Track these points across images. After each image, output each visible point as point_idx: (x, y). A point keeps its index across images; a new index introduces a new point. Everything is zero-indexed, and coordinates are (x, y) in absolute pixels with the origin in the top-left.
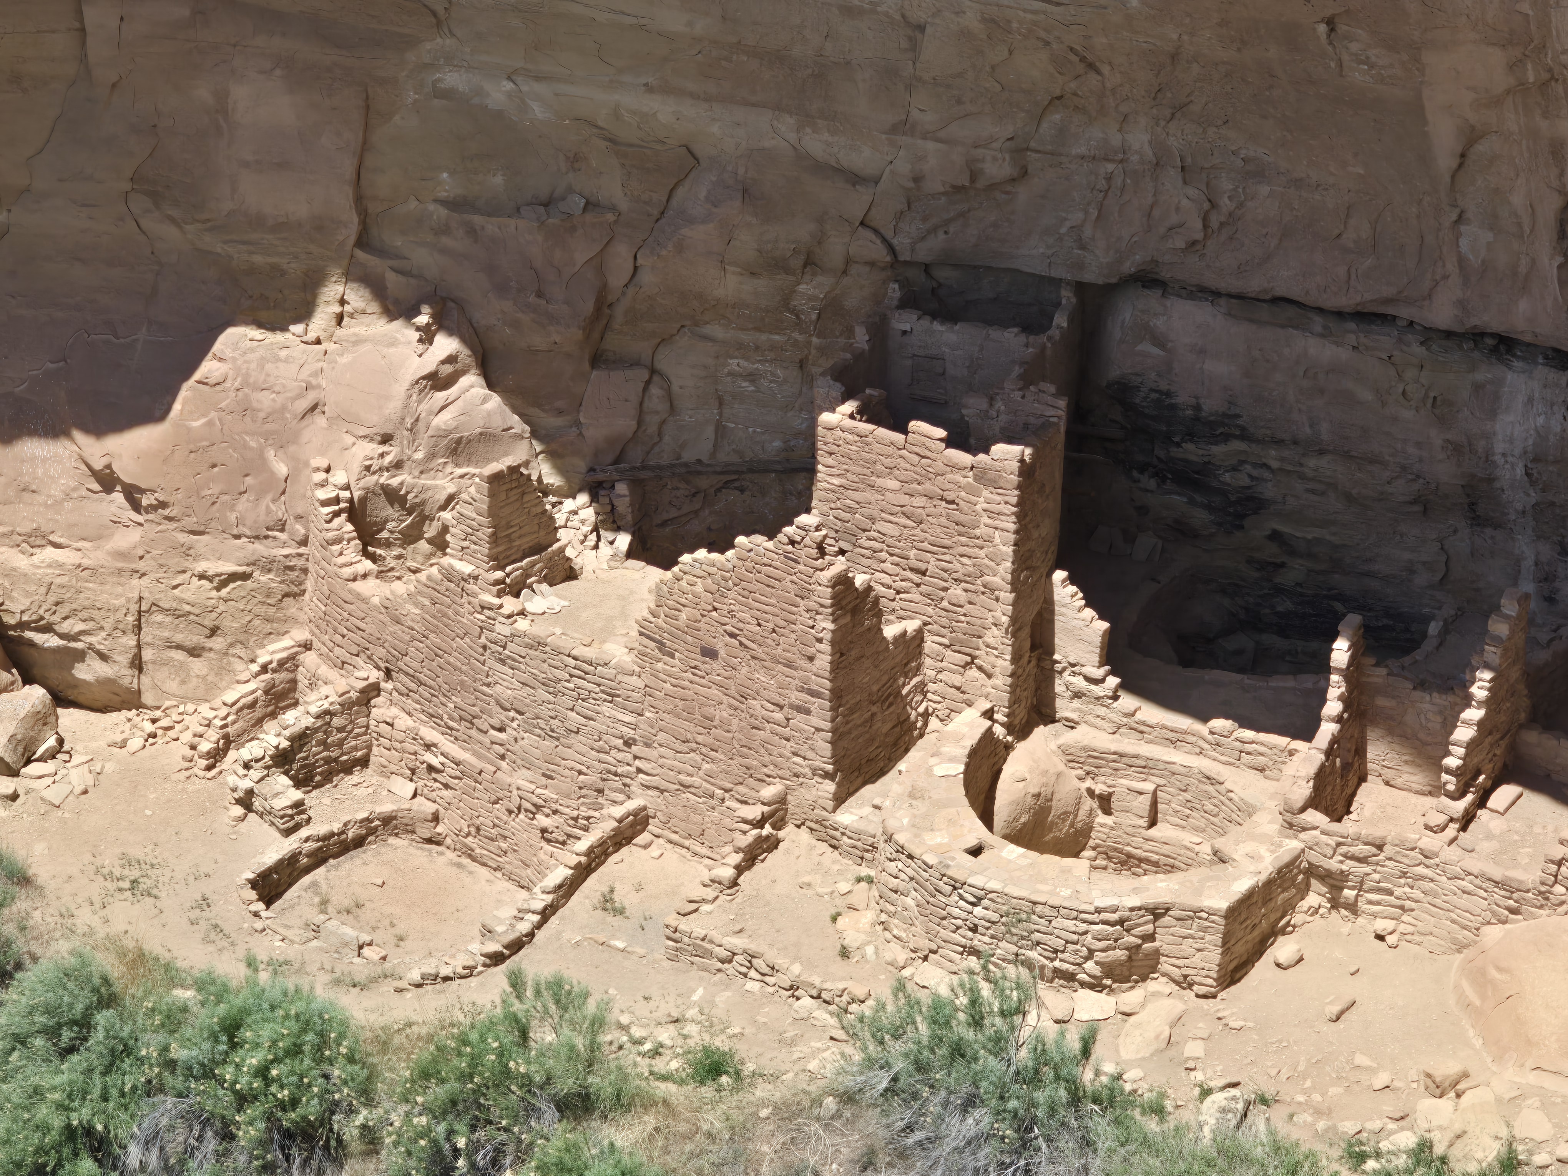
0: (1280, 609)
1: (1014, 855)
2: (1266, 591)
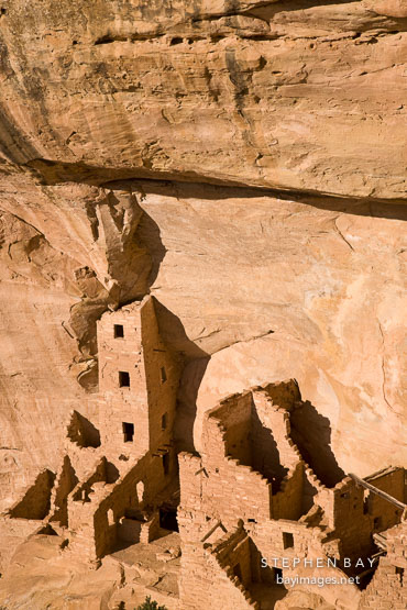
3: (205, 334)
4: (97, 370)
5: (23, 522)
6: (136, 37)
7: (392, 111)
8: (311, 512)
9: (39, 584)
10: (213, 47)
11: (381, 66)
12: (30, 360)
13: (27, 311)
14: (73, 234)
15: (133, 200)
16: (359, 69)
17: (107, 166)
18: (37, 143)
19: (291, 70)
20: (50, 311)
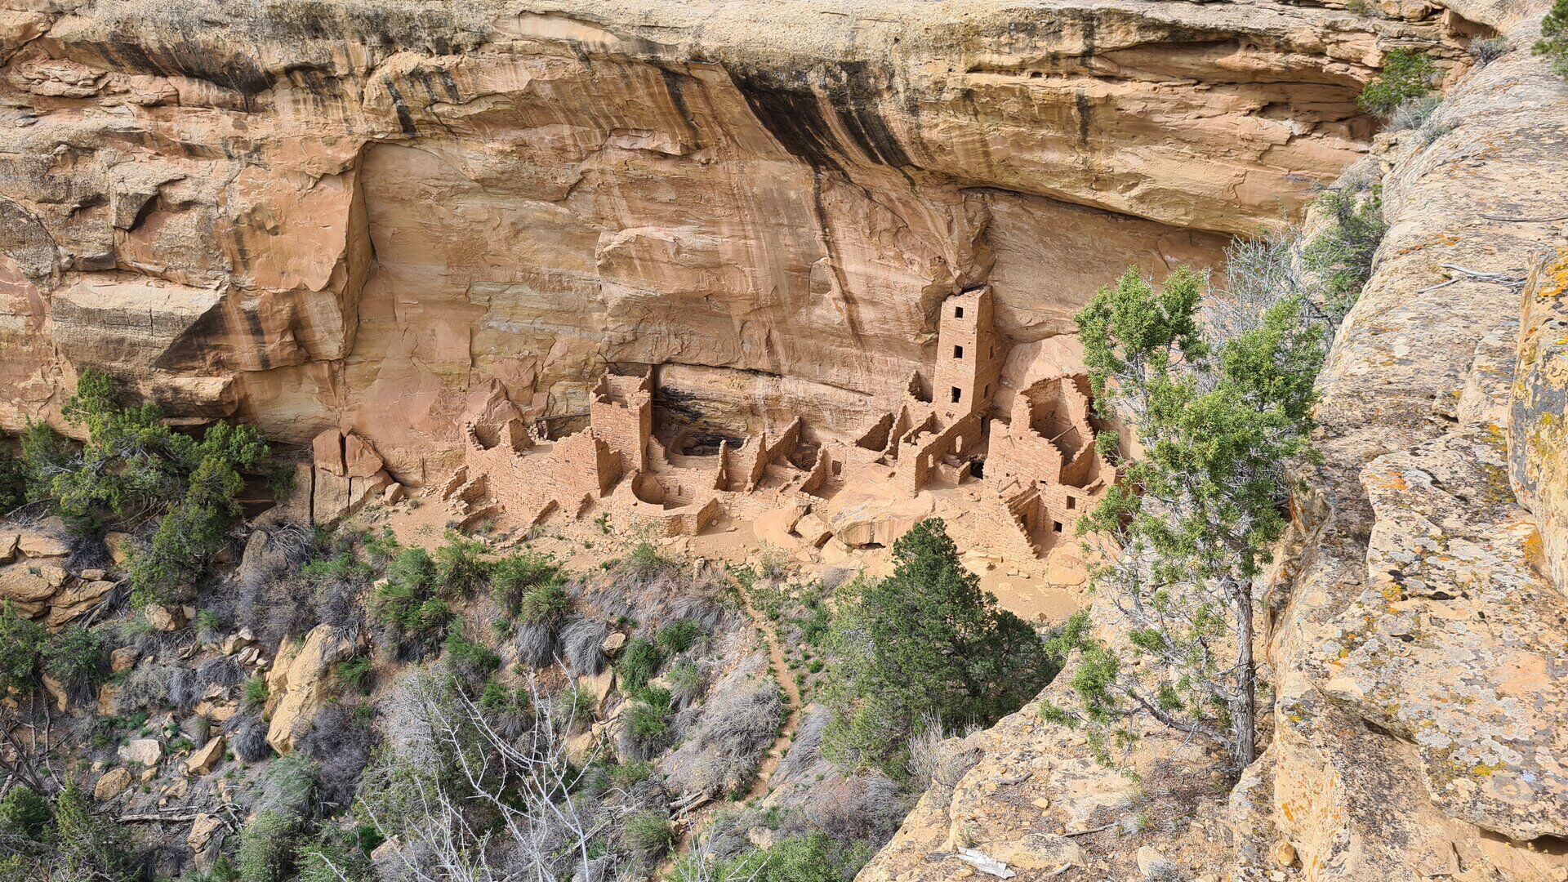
0: (707, 440)
1: (645, 505)
2: (702, 436)
3: (1032, 324)
4: (937, 340)
5: (865, 451)
6: (1001, 70)
7: (1219, 154)
8: (1095, 483)
9: (870, 500)
10: (1067, 83)
11: (1215, 113)
12: (886, 327)
13: (888, 287)
14: (932, 228)
15: (985, 205)
16: (1194, 113)
17: (965, 175)
18: (910, 153)
19: (1133, 108)
20: (905, 289)
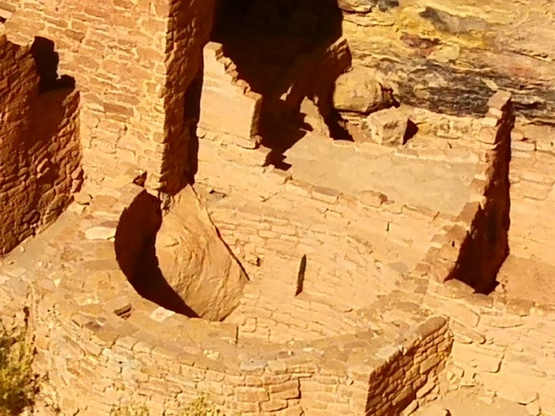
0: (432, 85)
1: (163, 318)
2: (419, 67)
